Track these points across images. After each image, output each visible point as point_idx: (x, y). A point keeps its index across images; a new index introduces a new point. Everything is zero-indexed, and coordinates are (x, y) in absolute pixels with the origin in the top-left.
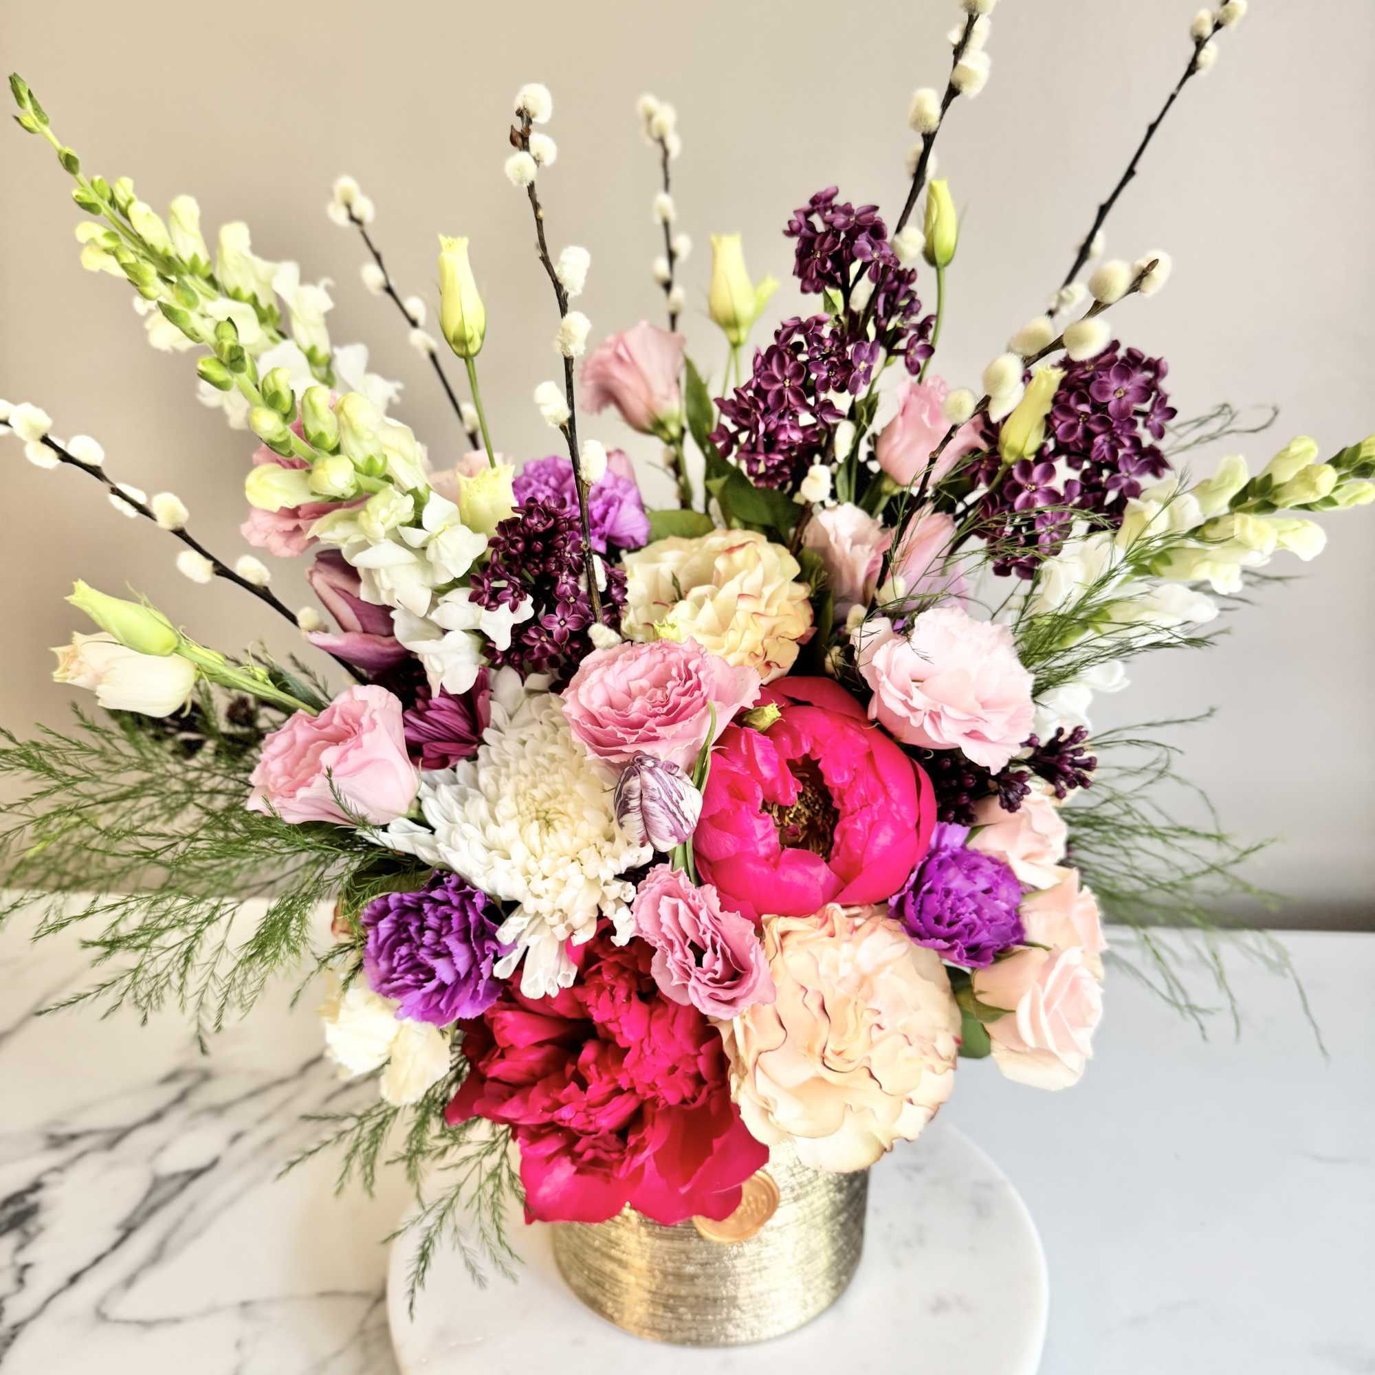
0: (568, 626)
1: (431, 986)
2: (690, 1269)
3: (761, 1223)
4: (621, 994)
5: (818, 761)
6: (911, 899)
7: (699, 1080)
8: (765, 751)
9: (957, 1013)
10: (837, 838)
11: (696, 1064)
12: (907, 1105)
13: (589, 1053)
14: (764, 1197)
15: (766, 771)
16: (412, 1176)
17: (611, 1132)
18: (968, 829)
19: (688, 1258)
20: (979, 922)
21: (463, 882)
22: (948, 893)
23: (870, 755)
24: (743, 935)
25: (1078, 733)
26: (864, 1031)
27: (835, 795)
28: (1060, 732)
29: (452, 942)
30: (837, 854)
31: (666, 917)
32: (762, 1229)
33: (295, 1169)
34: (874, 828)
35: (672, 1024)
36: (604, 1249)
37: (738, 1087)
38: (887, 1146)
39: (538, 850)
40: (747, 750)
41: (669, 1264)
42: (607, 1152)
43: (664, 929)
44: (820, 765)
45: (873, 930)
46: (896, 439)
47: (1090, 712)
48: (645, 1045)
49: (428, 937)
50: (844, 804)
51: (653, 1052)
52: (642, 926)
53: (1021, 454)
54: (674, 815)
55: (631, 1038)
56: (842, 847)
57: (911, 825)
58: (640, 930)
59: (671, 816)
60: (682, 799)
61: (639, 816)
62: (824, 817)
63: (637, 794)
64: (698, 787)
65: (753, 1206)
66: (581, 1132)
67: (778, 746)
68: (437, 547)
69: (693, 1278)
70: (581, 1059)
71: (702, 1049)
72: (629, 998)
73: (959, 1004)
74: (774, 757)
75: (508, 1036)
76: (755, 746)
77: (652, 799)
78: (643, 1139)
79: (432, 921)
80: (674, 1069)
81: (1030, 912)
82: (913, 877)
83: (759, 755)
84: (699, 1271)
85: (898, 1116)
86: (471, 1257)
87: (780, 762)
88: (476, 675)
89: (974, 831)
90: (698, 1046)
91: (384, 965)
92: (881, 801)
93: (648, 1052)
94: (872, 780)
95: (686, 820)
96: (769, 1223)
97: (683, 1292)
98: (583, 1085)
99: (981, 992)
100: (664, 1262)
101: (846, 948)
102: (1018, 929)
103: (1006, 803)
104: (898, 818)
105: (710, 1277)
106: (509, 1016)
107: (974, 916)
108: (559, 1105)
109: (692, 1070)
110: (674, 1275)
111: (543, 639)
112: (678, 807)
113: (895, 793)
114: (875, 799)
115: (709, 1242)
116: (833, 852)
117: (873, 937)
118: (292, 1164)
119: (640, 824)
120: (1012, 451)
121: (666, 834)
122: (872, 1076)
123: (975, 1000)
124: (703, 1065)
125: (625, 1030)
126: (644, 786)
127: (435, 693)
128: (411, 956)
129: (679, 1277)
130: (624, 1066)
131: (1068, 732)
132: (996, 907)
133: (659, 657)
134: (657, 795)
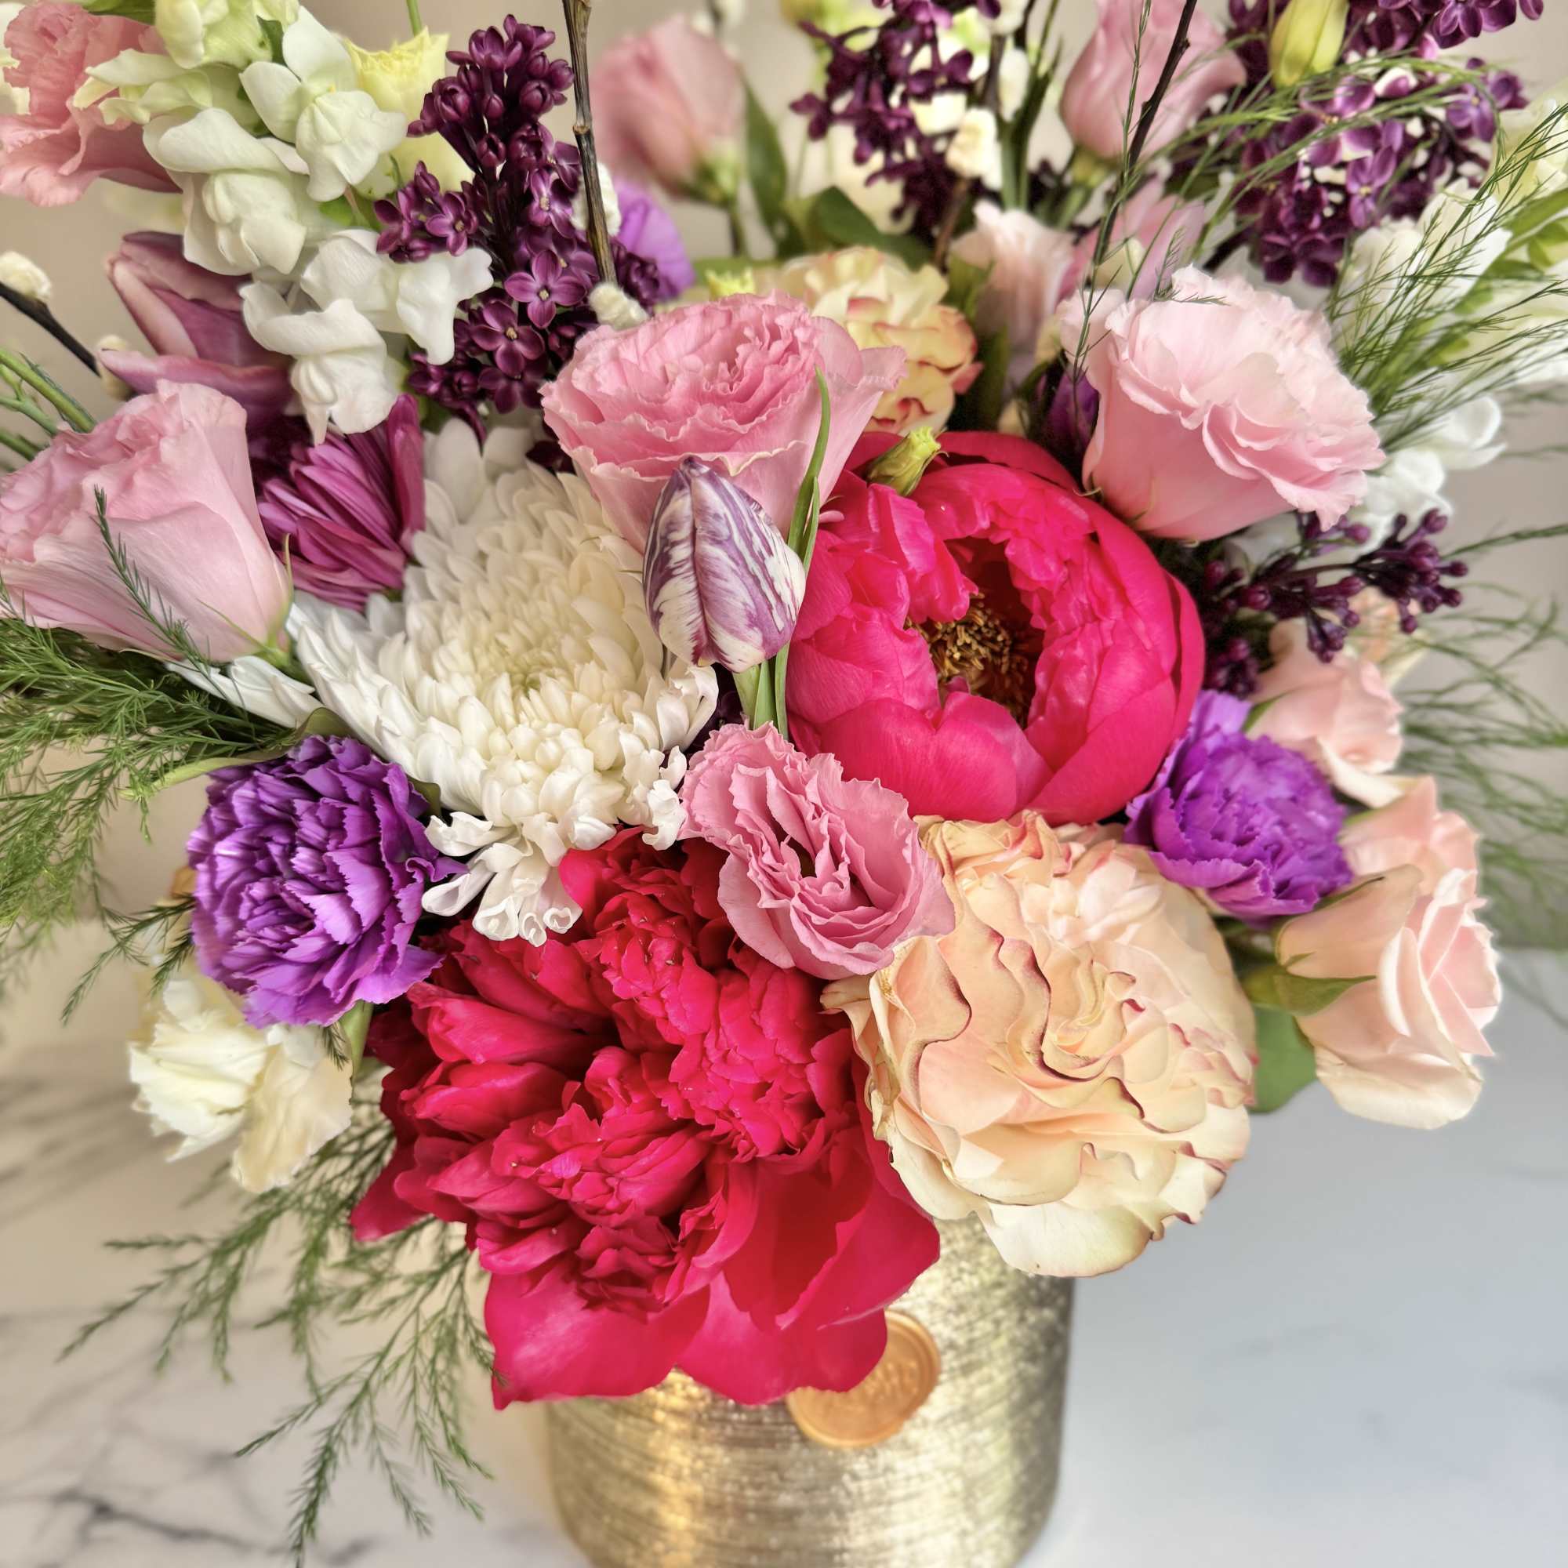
0: (556, 298)
1: (307, 947)
2: (786, 1500)
3: (907, 1411)
4: (663, 949)
5: (1003, 545)
6: (1167, 800)
7: (811, 1110)
8: (913, 525)
9: (1247, 1012)
10: (1040, 679)
11: (804, 1079)
12: (1182, 1158)
13: (605, 1064)
14: (913, 1364)
15: (913, 557)
16: (300, 1343)
17: (649, 1212)
18: (1247, 705)
19: (782, 1478)
20: (1286, 840)
21: (366, 751)
22: (1228, 797)
23: (1094, 537)
24: (887, 823)
25: (1431, 521)
26: (1109, 1016)
27: (1035, 605)
28: (1400, 521)
29: (346, 863)
30: (1041, 711)
31: (742, 800)
32: (907, 1425)
33: (95, 1338)
34: (1105, 659)
35: (758, 1009)
36: (638, 1473)
37: (884, 1119)
38: (1153, 1228)
39: (510, 720)
40: (880, 524)
41: (750, 1492)
42: (643, 1254)
43: (740, 821)
44: (1008, 552)
45: (1101, 861)
46: (1097, 69)
47: (1446, 491)
48: (709, 1044)
49: (302, 859)
50: (1051, 620)
51: (725, 1058)
52: (698, 819)
53: (1307, 68)
54: (757, 582)
55: (683, 1027)
56: (1053, 700)
57: (1167, 663)
58: (698, 827)
59: (750, 581)
60: (770, 553)
61: (691, 584)
62: (1011, 661)
63: (684, 532)
64: (801, 552)
65: (895, 1380)
66: (594, 1211)
67: (932, 517)
68: (313, 120)
69: (790, 1515)
70: (589, 1073)
71: (816, 1051)
72: (678, 960)
73: (1250, 996)
74: (928, 536)
75: (456, 1043)
76: (894, 512)
77: (716, 540)
78: (710, 1217)
79: (310, 829)
80: (763, 1088)
81: (1358, 844)
82: (1169, 763)
83: (900, 529)
84: (803, 1503)
85: (1167, 1180)
86: (400, 1479)
87: (936, 545)
88: (393, 402)
89: (1255, 711)
90: (806, 1047)
91: (223, 924)
92: (1117, 613)
93: (713, 1056)
94: (1099, 577)
95: (778, 597)
96: (924, 1411)
97: (774, 1542)
98: (595, 1113)
99: (1296, 959)
100: (742, 1488)
101: (1059, 889)
102: (1342, 867)
103: (1318, 643)
104: (1148, 645)
105: (821, 1512)
106: (457, 1008)
107: (1278, 829)
108: (550, 1154)
109: (797, 1089)
110: (757, 1511)
111: (511, 332)
112: (763, 567)
113: (1140, 599)
114: (1105, 609)
115: (817, 1446)
116: (1033, 710)
117: (1103, 870)
118: (89, 1330)
119: (692, 600)
120: (1294, 63)
121: (742, 623)
122: (1126, 1095)
123: (1287, 974)
124: (817, 1080)
125: (671, 1012)
126: (700, 510)
127: (319, 435)
128: (275, 900)
129: (770, 1516)
130: (672, 1078)
131: (1415, 518)
132: (1309, 822)
133: (720, 319)
134: (725, 532)
